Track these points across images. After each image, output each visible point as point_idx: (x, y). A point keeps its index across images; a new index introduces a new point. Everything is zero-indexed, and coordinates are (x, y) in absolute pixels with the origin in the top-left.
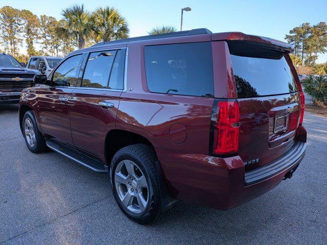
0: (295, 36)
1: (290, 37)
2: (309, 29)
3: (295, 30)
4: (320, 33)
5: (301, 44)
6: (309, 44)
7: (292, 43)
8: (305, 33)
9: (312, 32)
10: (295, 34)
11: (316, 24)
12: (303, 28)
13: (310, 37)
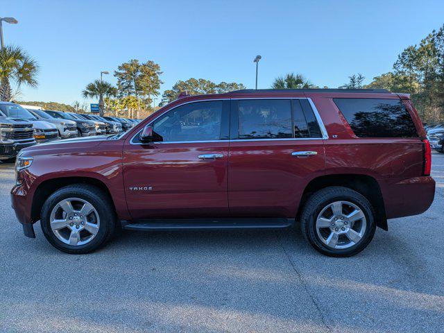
0: (125, 74)
1: (120, 74)
2: (138, 67)
3: (124, 67)
4: (151, 73)
5: (133, 83)
6: (142, 84)
7: (123, 82)
8: (136, 71)
9: (142, 71)
10: (124, 72)
11: (145, 62)
12: (132, 65)
13: (142, 77)
